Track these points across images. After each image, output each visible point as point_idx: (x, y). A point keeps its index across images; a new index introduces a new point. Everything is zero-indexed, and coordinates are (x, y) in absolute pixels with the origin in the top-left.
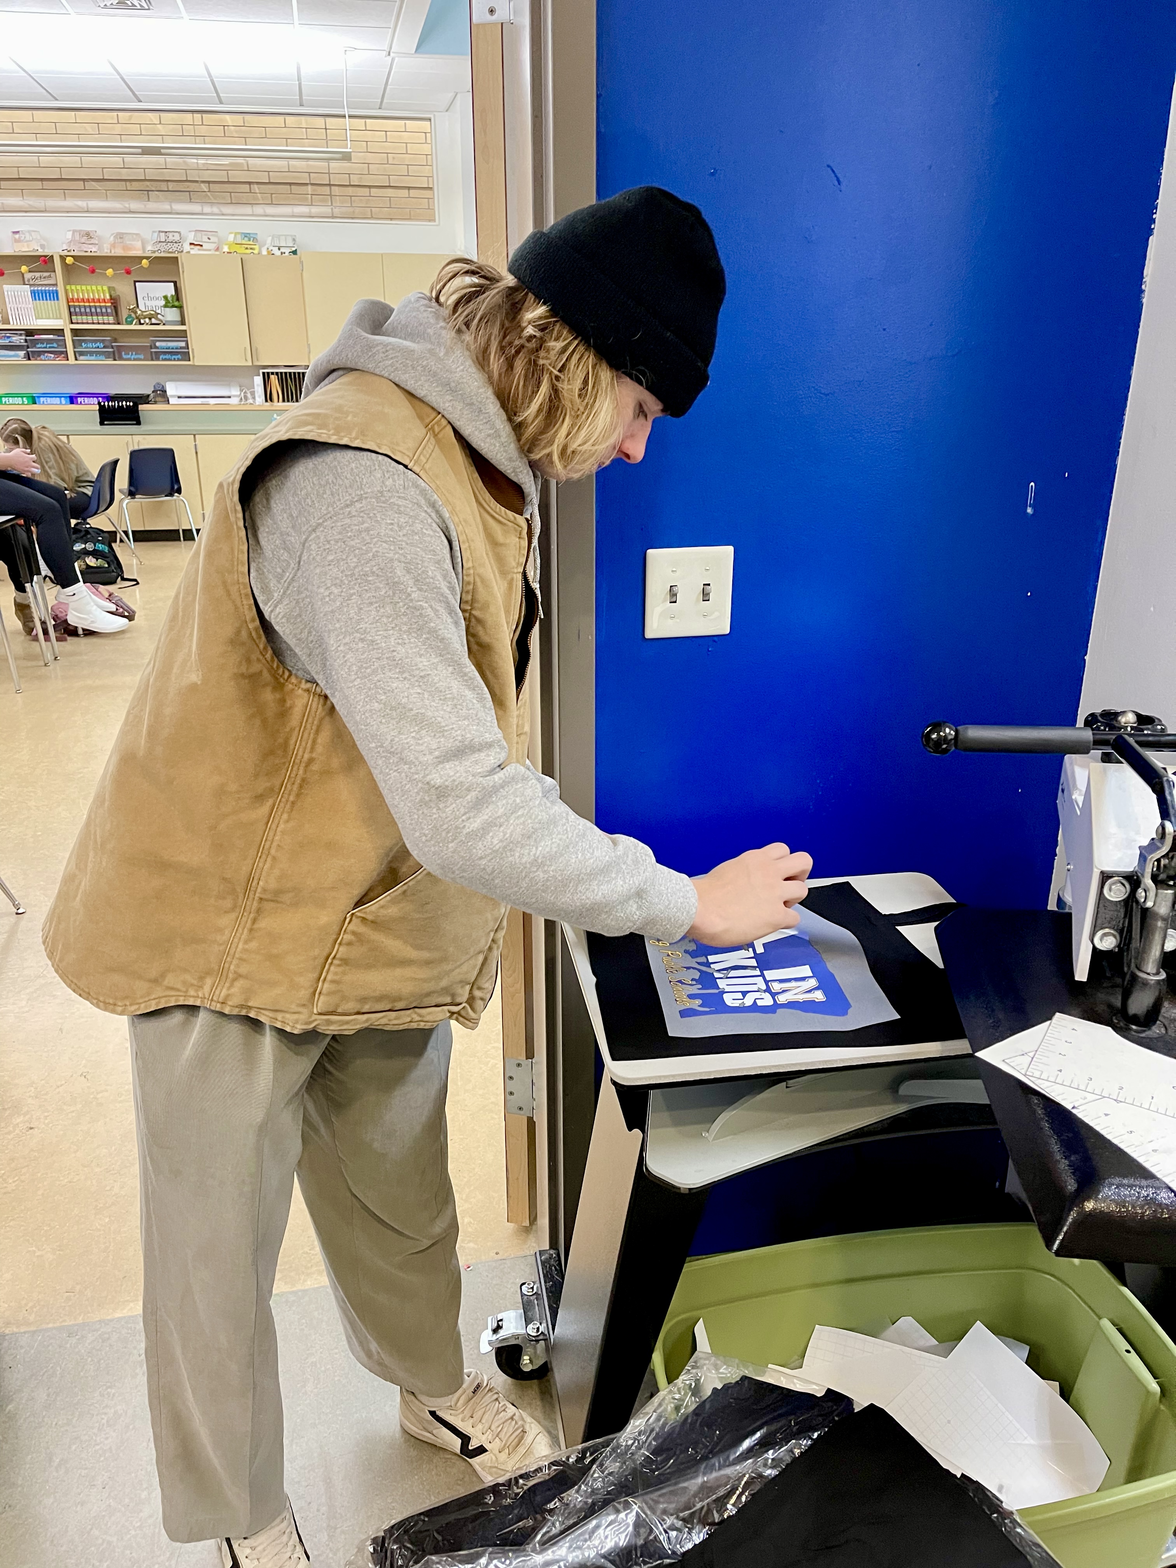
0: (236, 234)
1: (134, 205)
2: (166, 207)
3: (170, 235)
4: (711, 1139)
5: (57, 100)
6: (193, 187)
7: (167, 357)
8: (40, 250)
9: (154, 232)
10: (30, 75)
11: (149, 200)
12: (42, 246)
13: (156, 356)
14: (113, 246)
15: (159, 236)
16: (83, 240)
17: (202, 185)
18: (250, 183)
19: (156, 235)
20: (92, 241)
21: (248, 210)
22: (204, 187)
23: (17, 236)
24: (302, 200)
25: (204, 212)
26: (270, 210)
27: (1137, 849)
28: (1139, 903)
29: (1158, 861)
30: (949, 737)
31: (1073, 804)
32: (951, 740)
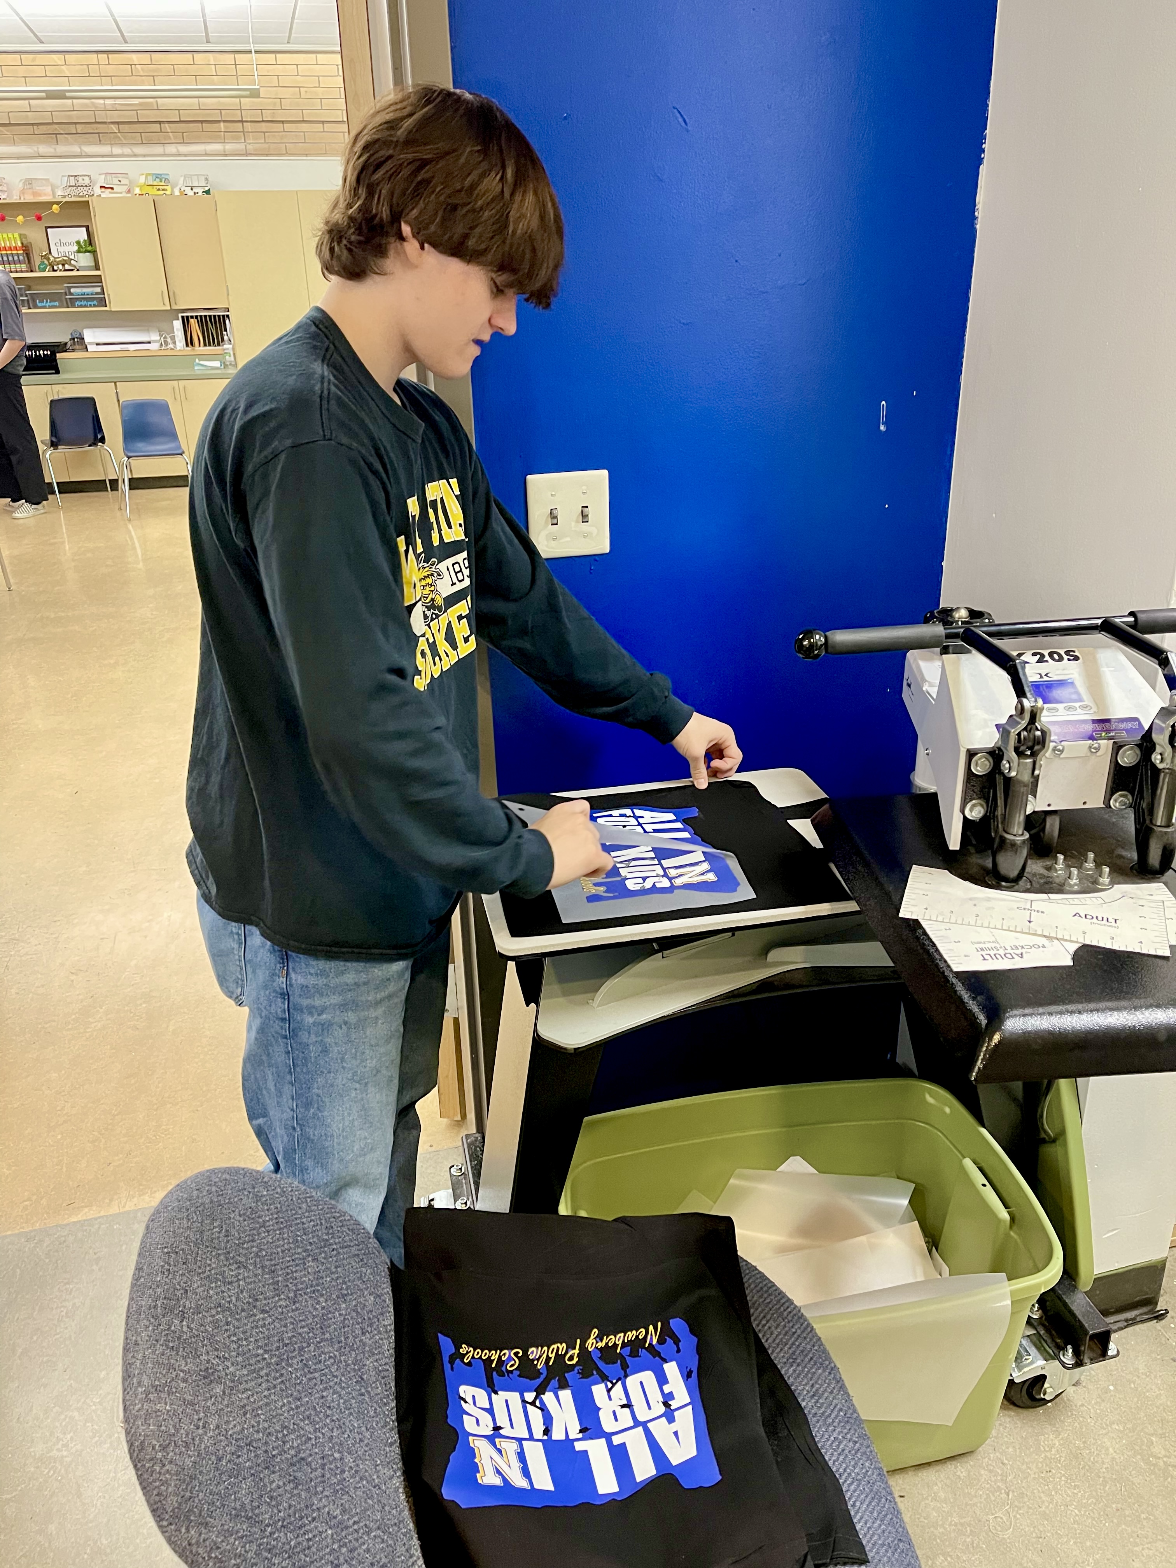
0: (147, 175)
1: (43, 149)
2: (76, 149)
3: (80, 179)
4: (594, 1005)
6: (102, 128)
7: (83, 303)
9: (64, 176)
11: (57, 143)
13: (72, 302)
14: (23, 192)
15: (69, 180)
17: (112, 126)
18: (160, 122)
19: (65, 179)
21: (159, 149)
22: (114, 128)
24: (214, 138)
25: (114, 153)
26: (183, 149)
27: (998, 726)
28: (1003, 774)
29: (1019, 734)
30: (819, 643)
31: (925, 695)
32: (821, 645)
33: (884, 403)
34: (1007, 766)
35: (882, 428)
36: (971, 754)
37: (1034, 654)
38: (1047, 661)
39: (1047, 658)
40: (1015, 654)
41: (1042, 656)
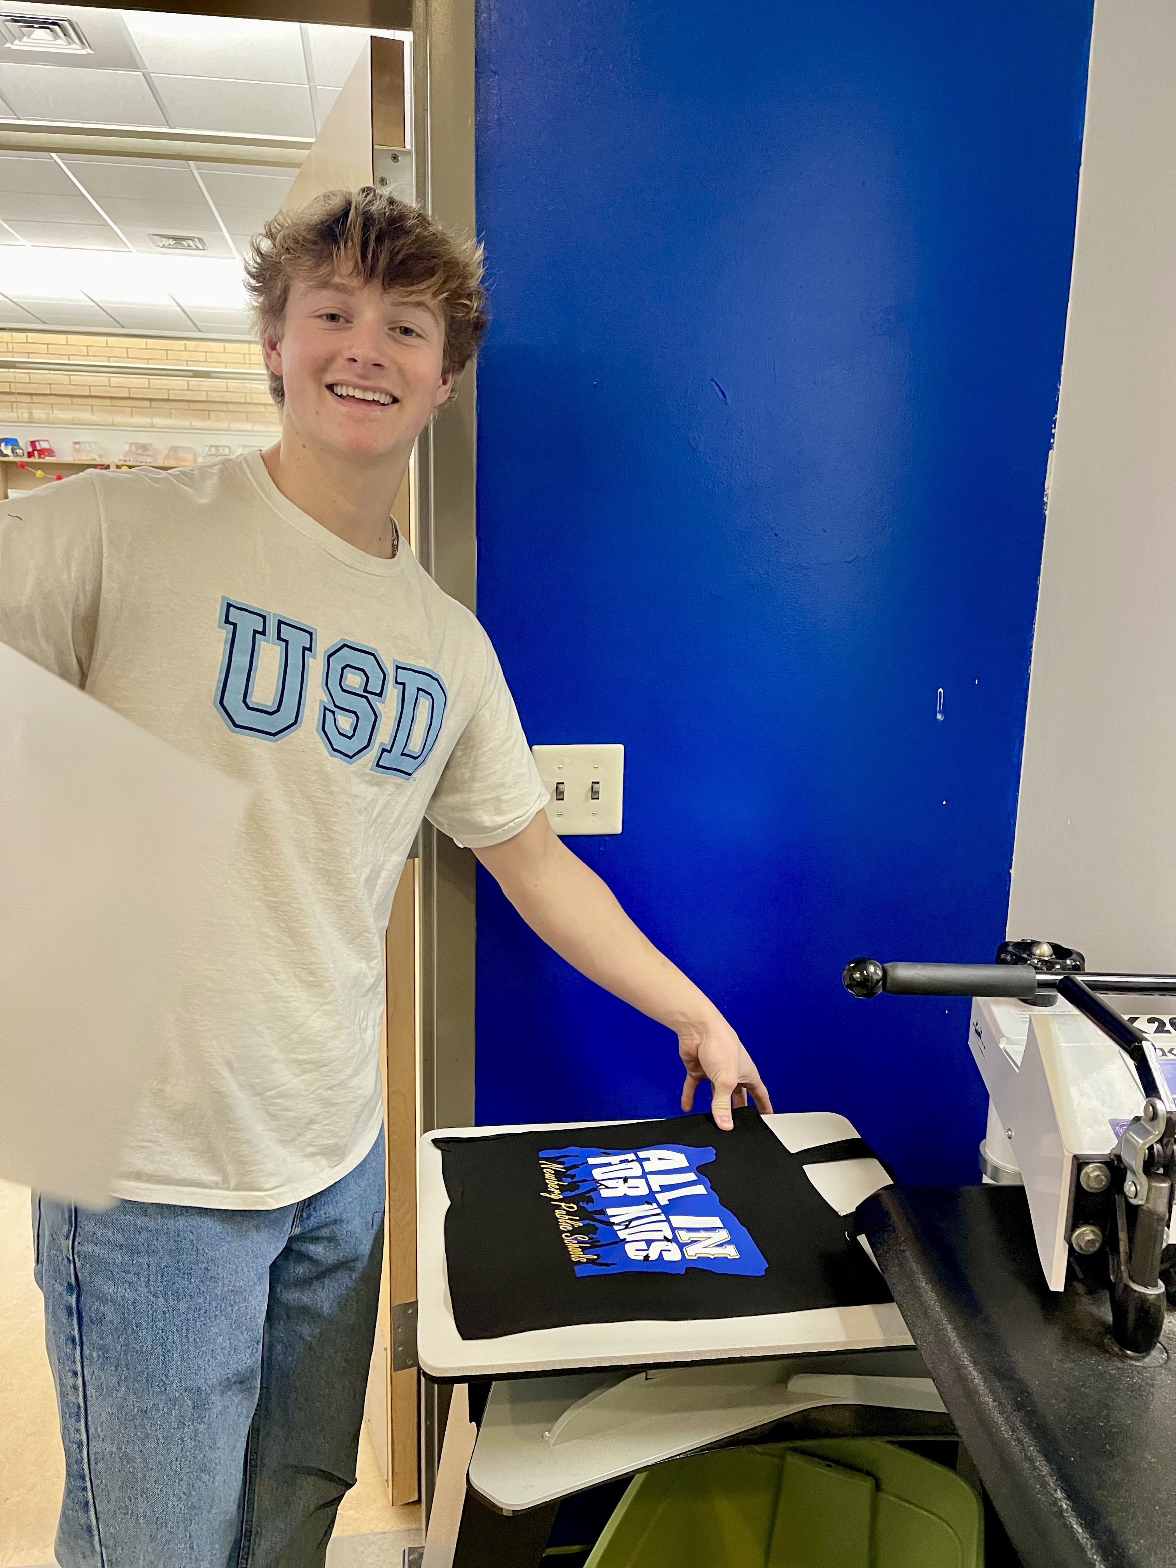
1: (196, 423)
3: (221, 449)
4: (552, 1441)
5: (123, 327)
8: (98, 459)
9: (205, 446)
10: (98, 305)
11: (209, 419)
12: (101, 456)
14: (167, 457)
15: (210, 450)
16: (139, 452)
19: (207, 448)
20: (148, 453)
23: (77, 446)
27: (1114, 1124)
28: (1126, 1198)
29: (1151, 1148)
30: (875, 977)
31: (1004, 1057)
32: (878, 981)
33: (941, 690)
34: (1133, 1188)
35: (939, 717)
36: (1080, 1163)
37: (1151, 1021)
38: (1168, 1032)
39: (1168, 1027)
40: (1126, 1017)
41: (1162, 1024)
